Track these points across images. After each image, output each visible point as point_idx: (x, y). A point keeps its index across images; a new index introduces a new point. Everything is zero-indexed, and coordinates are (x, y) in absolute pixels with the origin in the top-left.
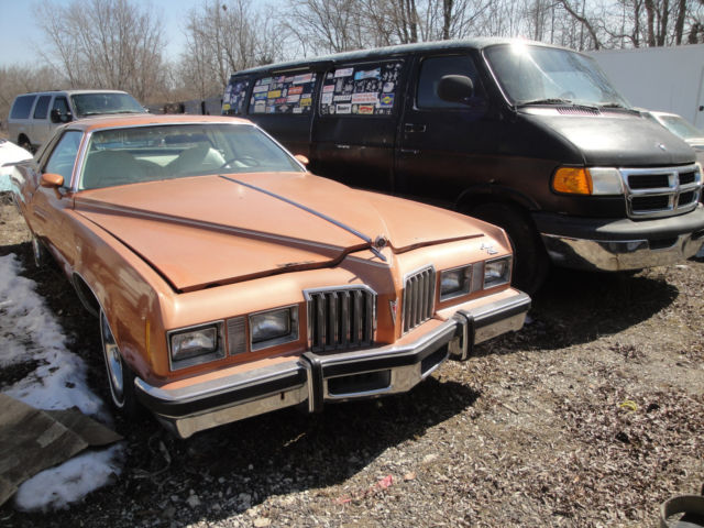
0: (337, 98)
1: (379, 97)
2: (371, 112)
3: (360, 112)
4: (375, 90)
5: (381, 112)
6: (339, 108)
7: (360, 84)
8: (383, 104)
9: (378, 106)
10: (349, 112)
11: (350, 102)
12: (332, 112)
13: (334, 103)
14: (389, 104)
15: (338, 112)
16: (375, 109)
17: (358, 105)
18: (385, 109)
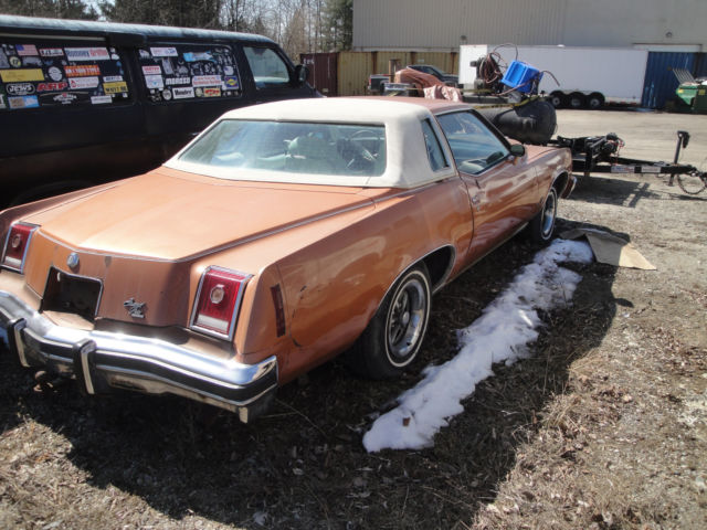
0: (170, 81)
1: (223, 79)
2: (219, 94)
3: (206, 95)
4: (217, 73)
5: (229, 93)
6: (177, 93)
7: (196, 66)
8: (228, 86)
9: (224, 88)
10: (192, 95)
11: (190, 85)
12: (168, 98)
13: (166, 87)
14: (236, 85)
15: (176, 97)
16: (222, 92)
17: (202, 88)
18: (233, 91)
